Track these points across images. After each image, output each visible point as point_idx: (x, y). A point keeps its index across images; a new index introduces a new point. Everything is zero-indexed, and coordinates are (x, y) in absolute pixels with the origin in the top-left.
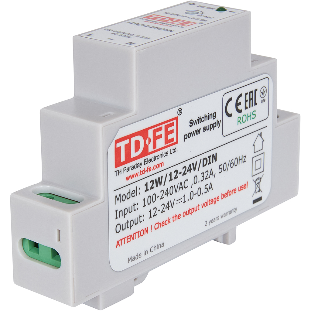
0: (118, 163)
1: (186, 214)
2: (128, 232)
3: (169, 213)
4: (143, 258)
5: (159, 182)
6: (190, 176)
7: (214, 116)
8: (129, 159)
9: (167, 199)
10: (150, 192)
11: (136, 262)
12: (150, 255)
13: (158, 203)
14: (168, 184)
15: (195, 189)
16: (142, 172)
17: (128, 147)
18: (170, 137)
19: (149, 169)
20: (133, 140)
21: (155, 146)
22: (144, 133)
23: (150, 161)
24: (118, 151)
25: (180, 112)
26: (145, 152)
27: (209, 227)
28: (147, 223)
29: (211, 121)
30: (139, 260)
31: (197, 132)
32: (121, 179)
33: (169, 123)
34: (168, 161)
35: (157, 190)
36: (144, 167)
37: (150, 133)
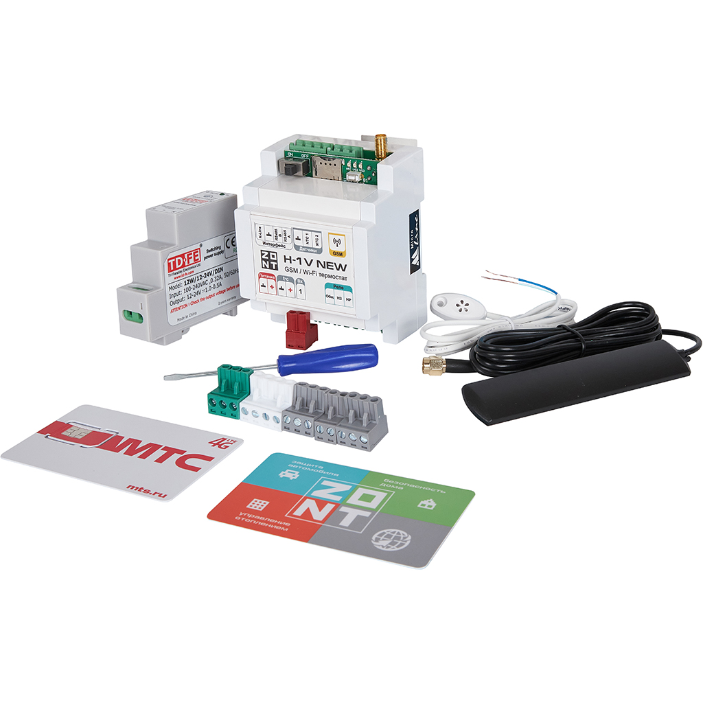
0: (170, 271)
1: (207, 298)
2: (176, 306)
3: (199, 297)
4: (186, 319)
5: (192, 281)
6: (209, 278)
7: (220, 248)
8: (175, 268)
9: (196, 290)
10: (188, 286)
11: (182, 321)
12: (189, 318)
13: (192, 291)
14: (197, 282)
15: (212, 285)
16: (183, 276)
17: (174, 262)
18: (196, 258)
19: (186, 274)
20: (177, 259)
21: (188, 263)
22: (182, 256)
23: (186, 270)
24: (169, 264)
25: (201, 245)
26: (184, 265)
27: (220, 305)
28: (187, 301)
29: (219, 250)
30: (183, 320)
31: (211, 256)
32: (172, 279)
33: (195, 251)
34: (196, 270)
35: (191, 285)
36: (184, 273)
37: (186, 255)
